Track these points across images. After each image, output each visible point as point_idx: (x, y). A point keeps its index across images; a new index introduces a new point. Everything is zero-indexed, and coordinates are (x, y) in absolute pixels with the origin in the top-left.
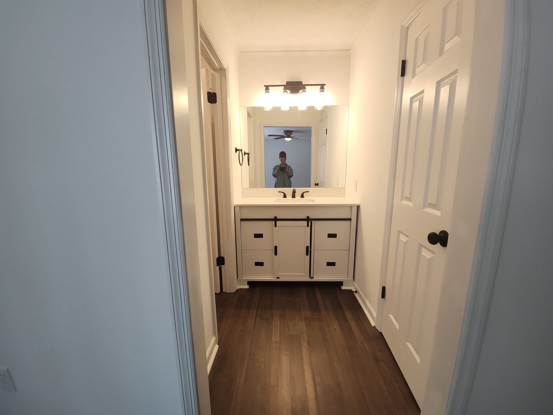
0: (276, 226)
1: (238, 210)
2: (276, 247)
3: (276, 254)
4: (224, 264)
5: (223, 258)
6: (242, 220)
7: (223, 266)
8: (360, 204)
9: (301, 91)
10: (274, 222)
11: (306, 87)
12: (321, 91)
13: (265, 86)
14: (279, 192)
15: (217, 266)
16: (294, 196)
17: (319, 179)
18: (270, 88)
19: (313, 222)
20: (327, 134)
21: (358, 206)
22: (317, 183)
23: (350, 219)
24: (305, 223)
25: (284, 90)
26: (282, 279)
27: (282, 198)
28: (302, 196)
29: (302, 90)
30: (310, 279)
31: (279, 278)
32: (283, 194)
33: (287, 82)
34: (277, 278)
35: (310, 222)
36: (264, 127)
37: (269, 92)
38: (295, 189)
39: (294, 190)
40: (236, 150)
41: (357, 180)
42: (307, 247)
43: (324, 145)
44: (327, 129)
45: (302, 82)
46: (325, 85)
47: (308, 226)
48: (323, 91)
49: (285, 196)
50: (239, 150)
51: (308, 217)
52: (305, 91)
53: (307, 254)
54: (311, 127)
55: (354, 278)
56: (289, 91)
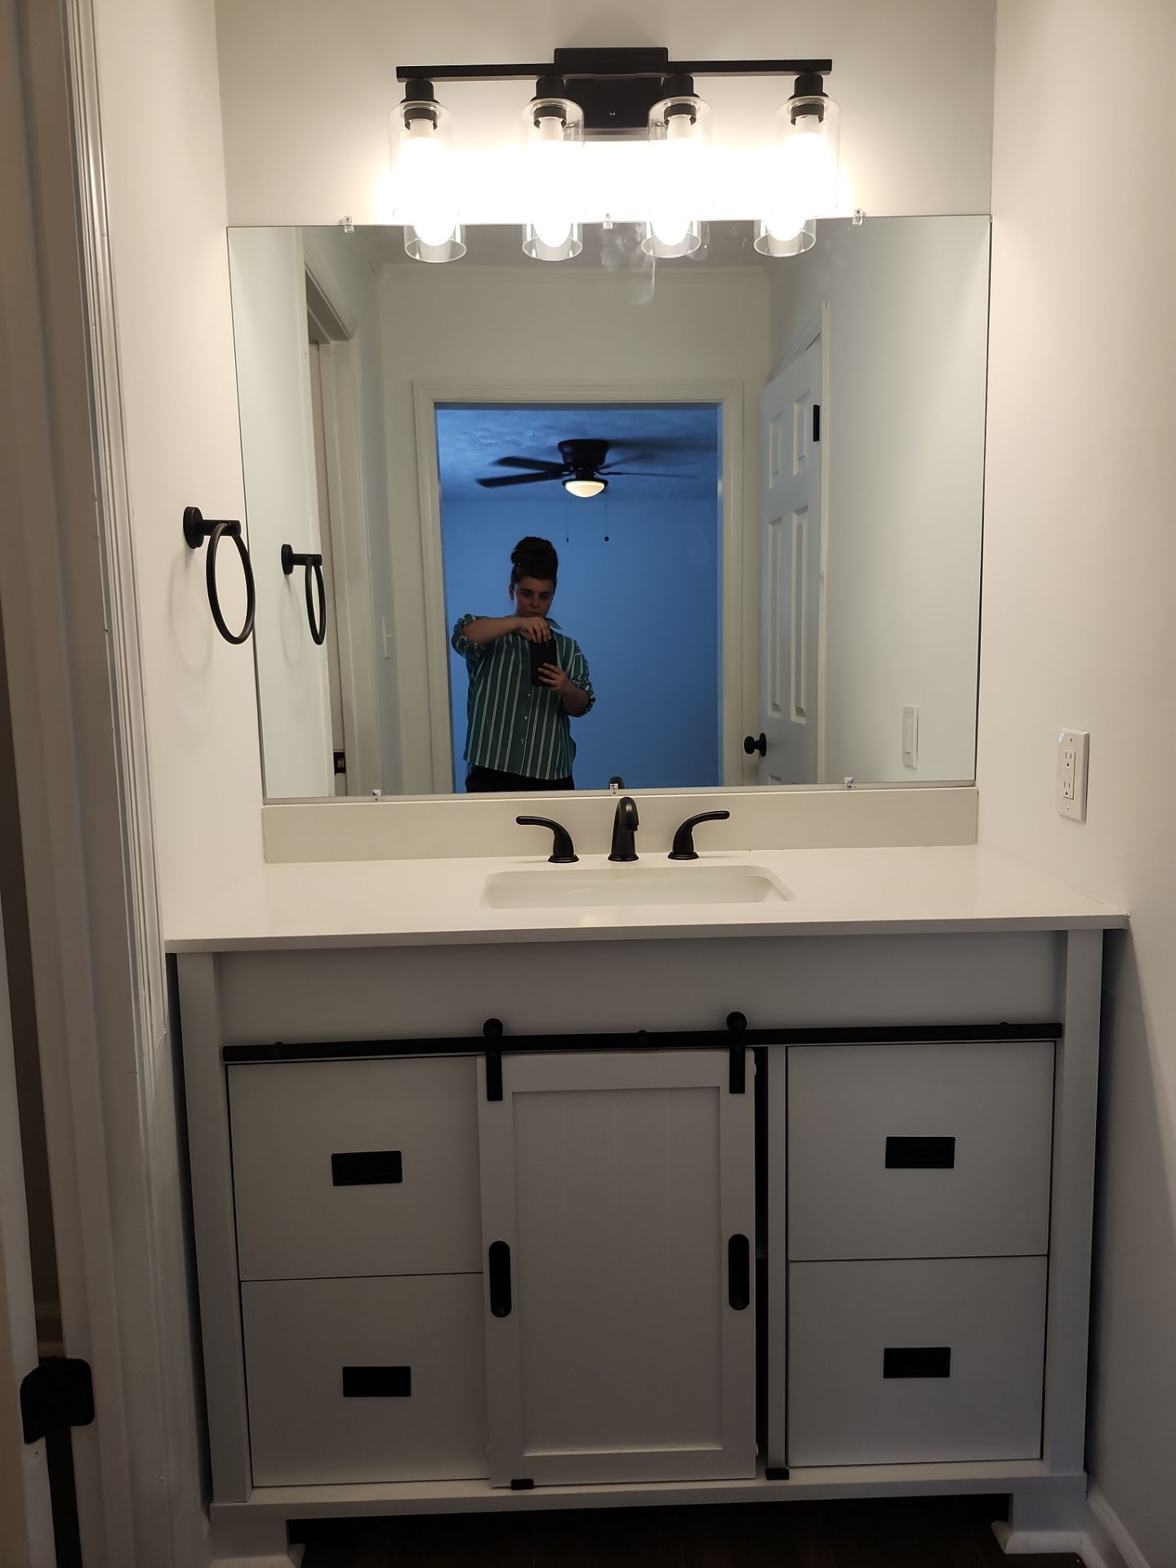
0: (495, 1091)
1: (198, 980)
2: (500, 1255)
3: (501, 1302)
4: (85, 1412)
5: (80, 1373)
6: (234, 1054)
7: (78, 1434)
8: (1126, 918)
9: (657, 111)
10: (481, 1062)
11: (700, 82)
12: (798, 112)
13: (402, 72)
14: (521, 821)
15: (30, 1438)
16: (623, 849)
17: (771, 713)
18: (440, 87)
19: (776, 1054)
20: (816, 437)
21: (1107, 933)
22: (756, 739)
23: (1050, 1031)
24: (719, 1060)
25: (539, 104)
26: (550, 1493)
27: (539, 862)
28: (683, 847)
29: (668, 103)
30: (762, 1483)
31: (528, 1484)
32: (549, 835)
33: (556, 50)
34: (517, 1485)
35: (750, 1056)
36: (439, 405)
37: (431, 116)
38: (626, 801)
39: (629, 808)
40: (196, 528)
41: (1087, 737)
42: (738, 1245)
43: (802, 510)
44: (817, 409)
45: (664, 52)
46: (826, 65)
47: (737, 1086)
48: (815, 110)
49: (563, 850)
50: (210, 527)
51: (736, 1019)
52: (688, 110)
53: (738, 1299)
54: (713, 407)
55: (1089, 1467)
56: (573, 111)
